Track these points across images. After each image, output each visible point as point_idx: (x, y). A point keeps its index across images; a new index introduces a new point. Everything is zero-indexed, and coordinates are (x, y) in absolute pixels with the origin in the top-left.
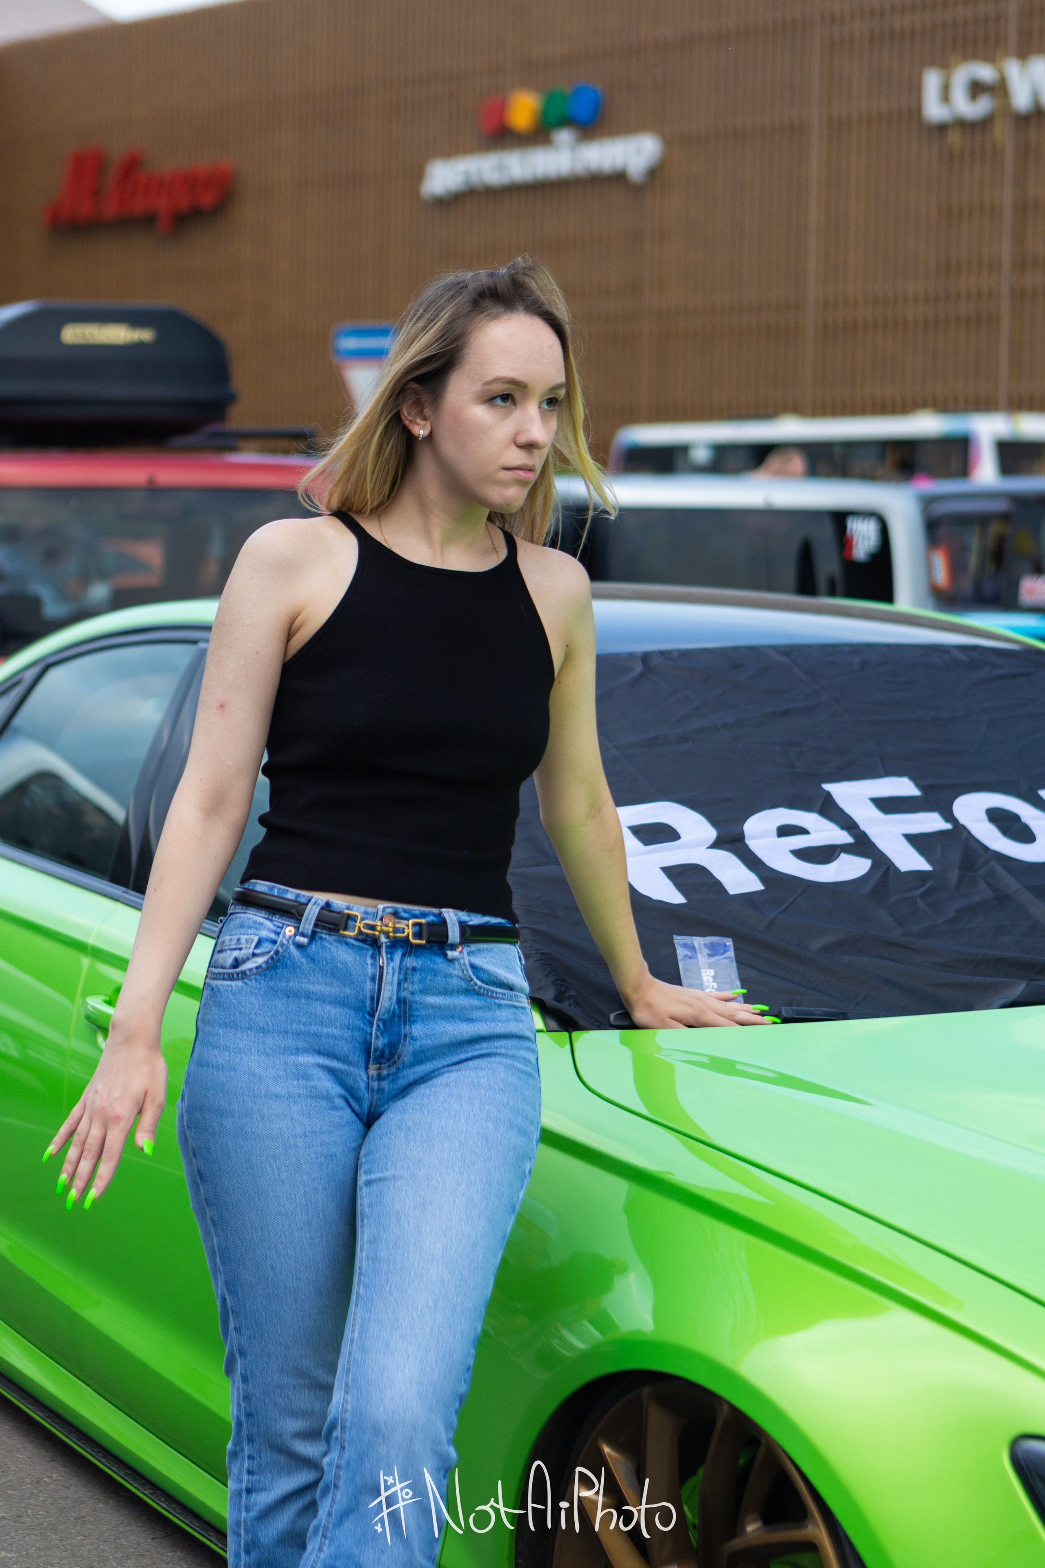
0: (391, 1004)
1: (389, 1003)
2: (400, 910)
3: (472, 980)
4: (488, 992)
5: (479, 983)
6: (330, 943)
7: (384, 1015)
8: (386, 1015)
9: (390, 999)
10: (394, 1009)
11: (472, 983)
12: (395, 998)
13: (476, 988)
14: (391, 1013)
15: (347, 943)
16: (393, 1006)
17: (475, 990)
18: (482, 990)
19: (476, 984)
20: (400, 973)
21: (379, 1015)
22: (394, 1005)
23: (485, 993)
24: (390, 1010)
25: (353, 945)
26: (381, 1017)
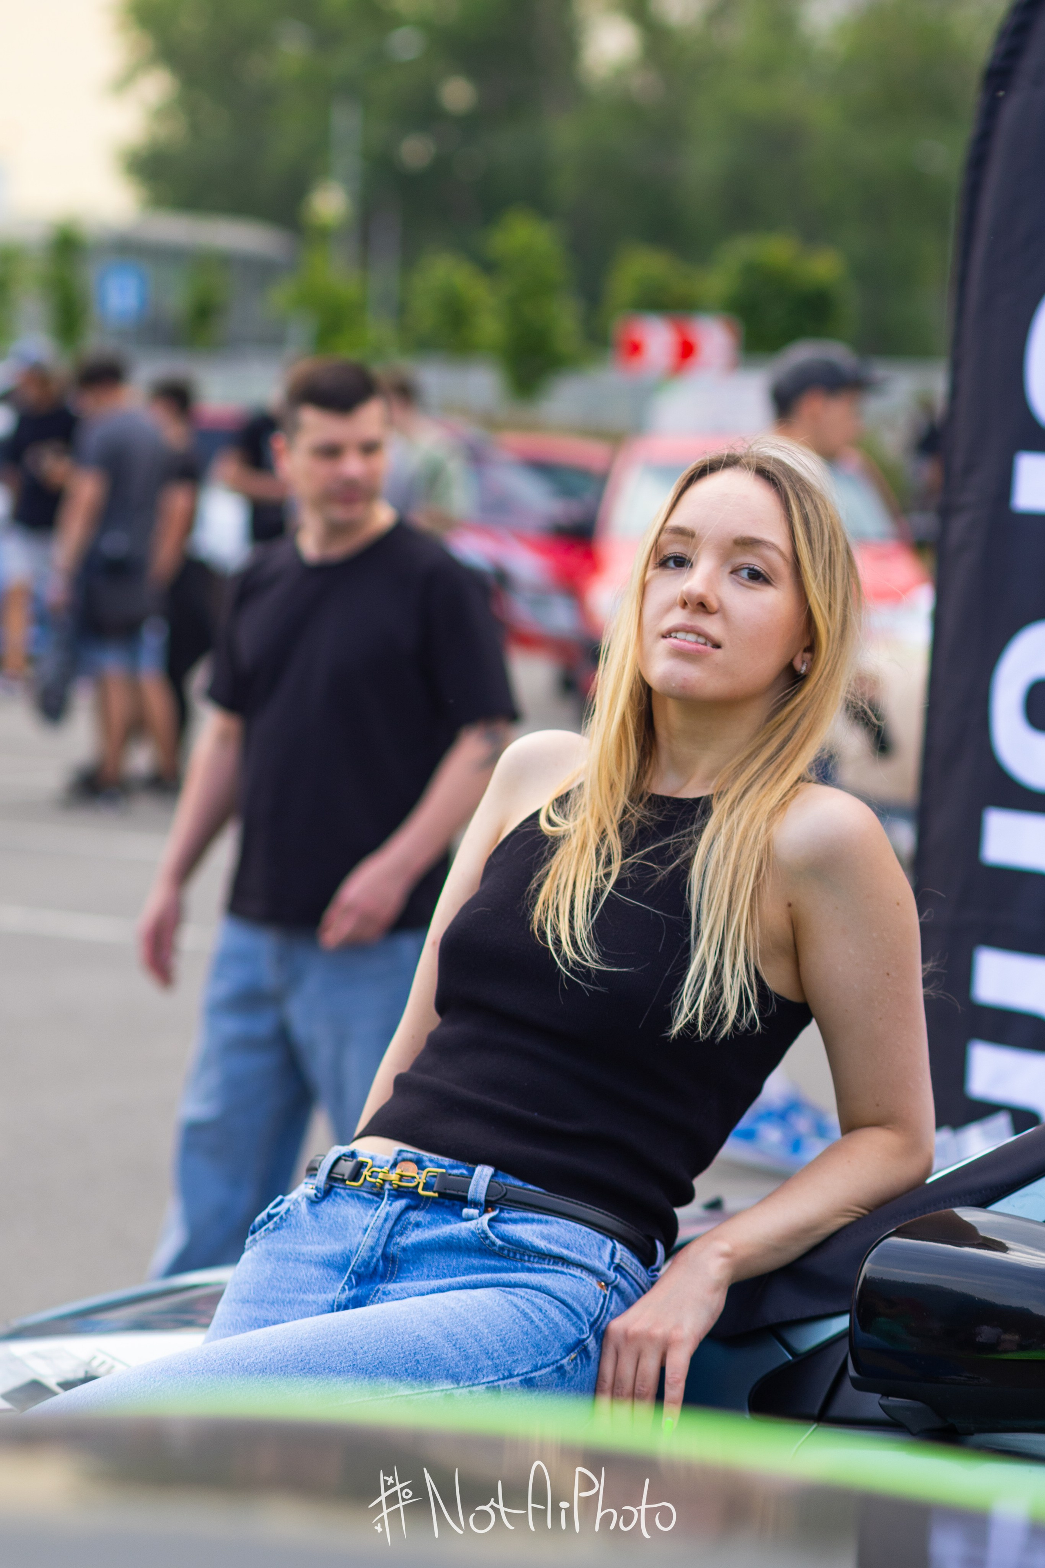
0: (373, 1256)
1: (370, 1254)
2: (425, 1158)
3: (487, 1237)
4: (515, 1254)
5: (499, 1242)
6: (343, 1198)
7: (360, 1267)
8: (363, 1269)
9: (372, 1249)
10: (377, 1265)
11: (488, 1242)
12: (380, 1251)
13: (497, 1249)
14: (371, 1270)
15: (358, 1197)
16: (375, 1260)
17: (494, 1251)
18: (506, 1252)
19: (493, 1244)
20: (395, 1224)
21: (354, 1266)
22: (378, 1260)
23: (511, 1255)
24: (369, 1264)
25: (364, 1198)
26: (355, 1269)
